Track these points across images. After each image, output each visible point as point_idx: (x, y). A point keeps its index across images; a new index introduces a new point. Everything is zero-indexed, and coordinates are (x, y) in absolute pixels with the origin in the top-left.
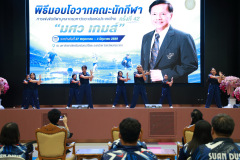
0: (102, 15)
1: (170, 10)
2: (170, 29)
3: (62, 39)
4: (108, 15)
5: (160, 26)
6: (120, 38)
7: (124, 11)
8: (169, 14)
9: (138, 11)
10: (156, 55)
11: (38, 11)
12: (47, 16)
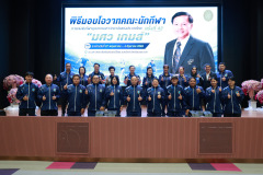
0: (129, 25)
1: (190, 21)
2: (191, 38)
3: (94, 46)
4: (135, 25)
5: (182, 35)
6: (146, 45)
7: (149, 21)
8: (189, 25)
9: (162, 22)
10: (177, 61)
11: (73, 22)
12: (81, 25)
